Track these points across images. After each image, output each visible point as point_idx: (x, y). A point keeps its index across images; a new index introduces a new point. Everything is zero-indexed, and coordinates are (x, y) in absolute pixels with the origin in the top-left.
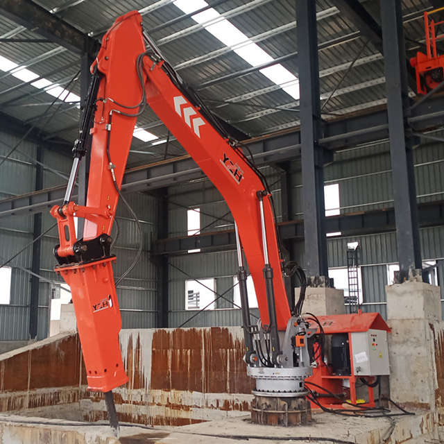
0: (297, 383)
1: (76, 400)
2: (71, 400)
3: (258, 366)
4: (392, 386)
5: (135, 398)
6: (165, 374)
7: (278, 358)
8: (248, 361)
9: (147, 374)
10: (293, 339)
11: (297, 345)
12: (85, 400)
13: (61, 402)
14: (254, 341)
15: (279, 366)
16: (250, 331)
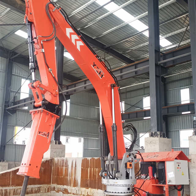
0: (126, 188)
1: (49, 191)
2: (47, 191)
3: (107, 178)
4: (191, 191)
5: (74, 192)
6: (87, 180)
7: (116, 174)
8: (102, 176)
9: (79, 180)
10: (126, 164)
11: (128, 167)
12: (53, 191)
13: (41, 192)
14: (106, 165)
15: (117, 179)
16: (104, 159)
